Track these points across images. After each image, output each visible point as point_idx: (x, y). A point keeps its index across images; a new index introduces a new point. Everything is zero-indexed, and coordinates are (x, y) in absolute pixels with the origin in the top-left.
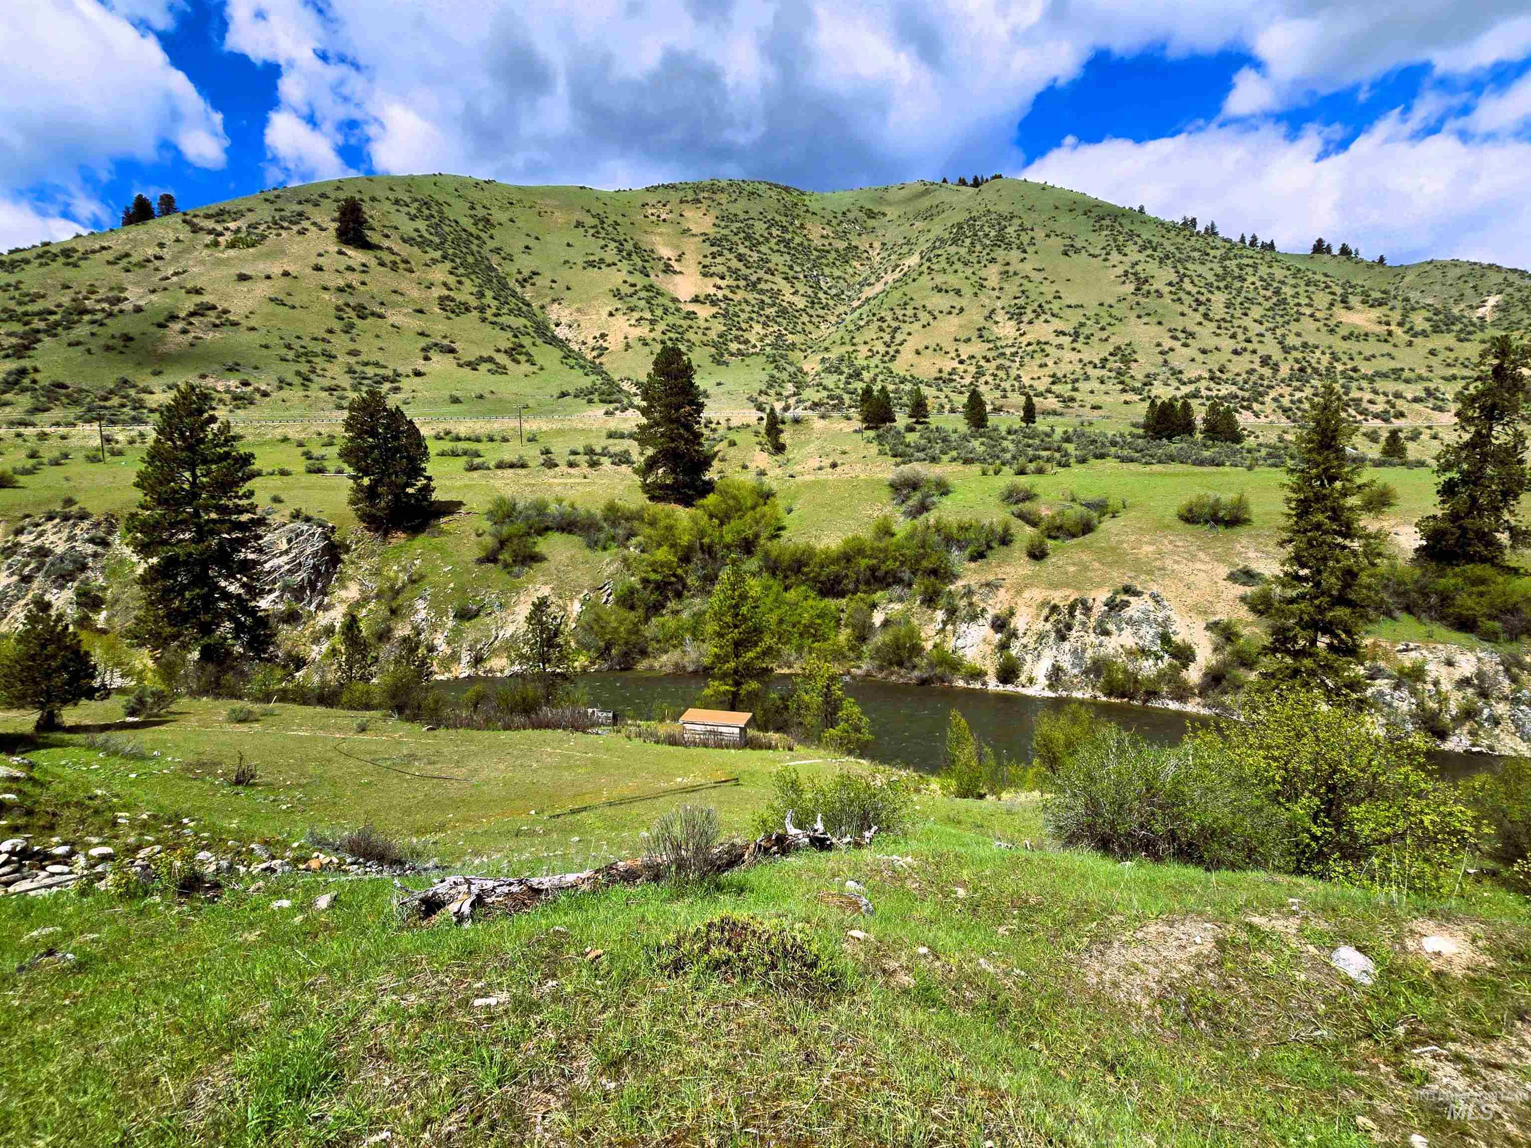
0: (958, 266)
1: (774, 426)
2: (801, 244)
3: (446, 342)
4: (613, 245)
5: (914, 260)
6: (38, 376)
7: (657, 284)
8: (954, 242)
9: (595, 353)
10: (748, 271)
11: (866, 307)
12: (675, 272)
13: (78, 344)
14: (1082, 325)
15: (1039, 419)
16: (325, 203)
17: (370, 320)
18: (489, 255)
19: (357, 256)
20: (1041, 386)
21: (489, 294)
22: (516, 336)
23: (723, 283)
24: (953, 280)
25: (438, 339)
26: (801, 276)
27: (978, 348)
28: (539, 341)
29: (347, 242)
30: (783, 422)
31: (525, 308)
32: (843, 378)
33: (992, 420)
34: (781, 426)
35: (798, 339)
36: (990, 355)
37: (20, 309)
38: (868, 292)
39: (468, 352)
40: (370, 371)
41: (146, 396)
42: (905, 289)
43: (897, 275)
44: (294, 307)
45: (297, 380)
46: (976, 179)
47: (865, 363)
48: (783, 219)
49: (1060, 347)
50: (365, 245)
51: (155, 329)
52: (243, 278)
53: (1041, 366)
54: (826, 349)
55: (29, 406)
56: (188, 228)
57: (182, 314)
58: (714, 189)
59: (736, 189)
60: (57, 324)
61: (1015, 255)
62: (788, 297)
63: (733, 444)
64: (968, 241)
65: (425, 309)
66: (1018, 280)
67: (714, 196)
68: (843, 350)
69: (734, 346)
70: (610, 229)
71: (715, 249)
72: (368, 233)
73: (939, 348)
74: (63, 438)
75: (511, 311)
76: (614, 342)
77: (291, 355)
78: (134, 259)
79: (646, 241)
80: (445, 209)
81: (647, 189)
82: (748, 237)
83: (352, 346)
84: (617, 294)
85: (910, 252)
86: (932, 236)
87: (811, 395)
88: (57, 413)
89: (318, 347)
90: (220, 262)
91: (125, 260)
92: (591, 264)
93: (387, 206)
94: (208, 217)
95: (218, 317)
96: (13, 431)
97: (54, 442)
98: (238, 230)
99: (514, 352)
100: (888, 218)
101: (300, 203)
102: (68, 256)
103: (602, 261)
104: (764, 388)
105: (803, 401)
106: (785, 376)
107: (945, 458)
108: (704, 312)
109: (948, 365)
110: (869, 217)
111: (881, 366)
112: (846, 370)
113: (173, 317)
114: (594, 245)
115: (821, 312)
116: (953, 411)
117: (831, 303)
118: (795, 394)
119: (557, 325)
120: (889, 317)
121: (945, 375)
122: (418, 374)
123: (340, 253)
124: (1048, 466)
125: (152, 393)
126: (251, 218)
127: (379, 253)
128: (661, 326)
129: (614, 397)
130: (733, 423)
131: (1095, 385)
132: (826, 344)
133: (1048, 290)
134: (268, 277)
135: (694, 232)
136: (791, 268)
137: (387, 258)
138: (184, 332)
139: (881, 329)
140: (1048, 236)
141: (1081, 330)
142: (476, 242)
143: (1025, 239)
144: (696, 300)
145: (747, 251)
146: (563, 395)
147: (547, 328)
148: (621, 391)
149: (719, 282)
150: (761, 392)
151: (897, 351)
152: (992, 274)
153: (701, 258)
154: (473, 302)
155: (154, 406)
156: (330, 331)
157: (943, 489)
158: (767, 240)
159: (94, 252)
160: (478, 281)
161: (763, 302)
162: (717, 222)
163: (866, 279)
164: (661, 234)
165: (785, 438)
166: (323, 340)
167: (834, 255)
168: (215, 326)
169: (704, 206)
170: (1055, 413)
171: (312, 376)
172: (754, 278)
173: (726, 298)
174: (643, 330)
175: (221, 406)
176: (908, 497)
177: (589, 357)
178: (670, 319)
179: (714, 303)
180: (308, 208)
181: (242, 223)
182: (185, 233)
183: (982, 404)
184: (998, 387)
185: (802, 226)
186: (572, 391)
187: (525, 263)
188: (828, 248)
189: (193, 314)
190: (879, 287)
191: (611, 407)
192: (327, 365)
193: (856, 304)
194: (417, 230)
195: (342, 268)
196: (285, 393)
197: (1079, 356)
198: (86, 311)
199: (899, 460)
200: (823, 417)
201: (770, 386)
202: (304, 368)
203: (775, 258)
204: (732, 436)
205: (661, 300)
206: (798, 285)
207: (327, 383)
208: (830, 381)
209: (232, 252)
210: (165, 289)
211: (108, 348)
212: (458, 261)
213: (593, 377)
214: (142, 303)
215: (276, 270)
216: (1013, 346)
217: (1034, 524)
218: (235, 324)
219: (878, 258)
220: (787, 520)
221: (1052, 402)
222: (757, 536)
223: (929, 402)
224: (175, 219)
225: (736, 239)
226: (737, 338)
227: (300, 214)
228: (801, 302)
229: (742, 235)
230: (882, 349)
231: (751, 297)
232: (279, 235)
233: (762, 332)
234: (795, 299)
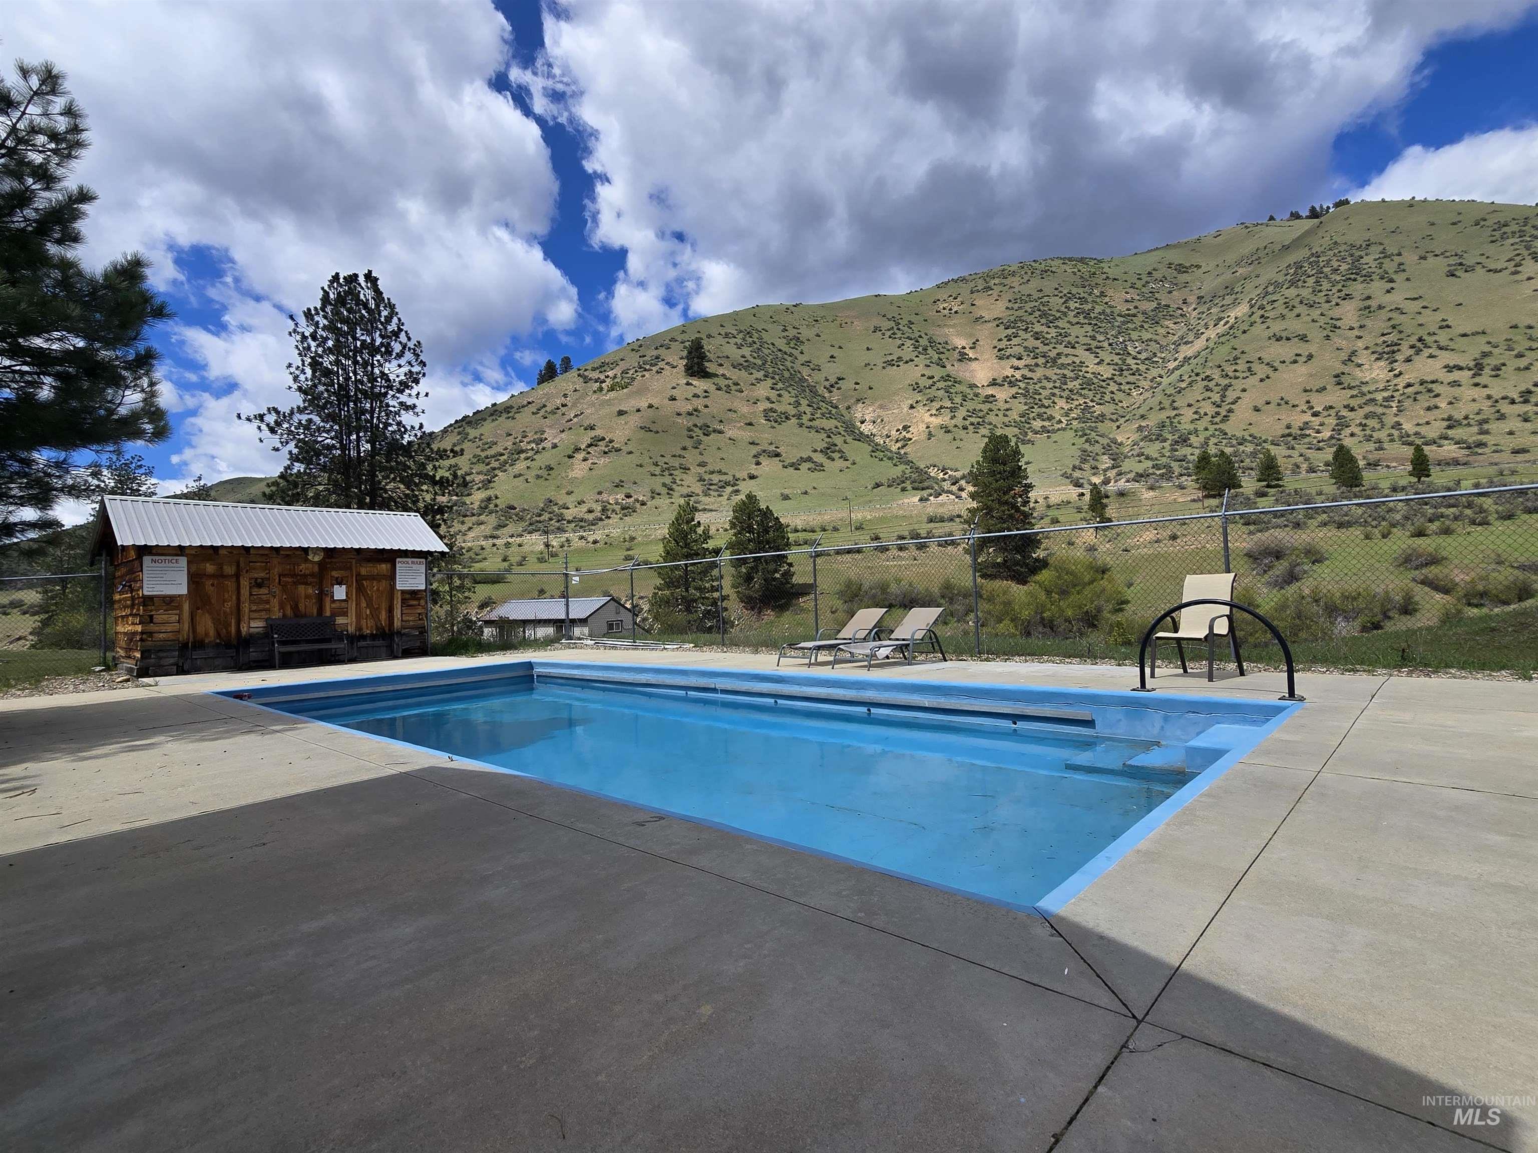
0: (1300, 309)
1: (1098, 502)
2: (1103, 312)
3: (772, 448)
4: (909, 343)
5: (1242, 310)
6: (498, 502)
7: (953, 374)
8: (1293, 283)
9: (899, 445)
10: (1046, 348)
11: (1186, 368)
12: (970, 359)
13: (520, 475)
14: (1485, 355)
15: (1434, 470)
16: (674, 345)
17: (713, 436)
18: (801, 368)
19: (700, 385)
20: (1432, 432)
21: (804, 402)
22: (829, 437)
23: (1020, 364)
24: (1295, 326)
25: (765, 446)
26: (1106, 344)
27: (1337, 397)
28: (849, 439)
29: (692, 375)
30: (1107, 497)
31: (834, 411)
32: (1167, 444)
33: (1368, 476)
34: (1105, 501)
35: (1108, 409)
36: (1354, 403)
37: (483, 455)
38: (1186, 351)
39: (791, 456)
40: (716, 478)
41: (564, 511)
42: (1234, 342)
43: (1221, 329)
44: (658, 432)
45: (664, 491)
46: (1313, 209)
47: (1191, 427)
48: (1081, 290)
49: (1455, 384)
50: (705, 374)
51: (567, 459)
52: (621, 413)
53: (1429, 409)
54: (1143, 417)
55: (495, 524)
56: (581, 380)
57: (583, 447)
58: (1004, 274)
59: (1028, 269)
60: (506, 462)
61: (1377, 287)
62: (1092, 368)
63: (1055, 521)
64: (1311, 281)
65: (754, 421)
66: (1384, 314)
67: (1005, 281)
68: (1163, 415)
69: (1037, 424)
70: (906, 329)
71: (1010, 331)
72: (707, 364)
73: (1283, 402)
74: (520, 545)
75: (823, 414)
76: (917, 432)
77: (657, 470)
78: (548, 409)
79: (940, 334)
80: (764, 335)
81: (938, 286)
82: (1044, 315)
83: (700, 459)
84: (916, 388)
85: (1236, 303)
86: (1263, 280)
87: (1131, 465)
88: (511, 528)
89: (676, 463)
90: (604, 404)
91: (543, 410)
92: (890, 363)
93: (720, 340)
94: (594, 369)
95: (607, 446)
96: (491, 541)
97: (515, 549)
98: (615, 377)
99: (829, 451)
100: (1203, 269)
101: (656, 348)
102: (509, 412)
103: (900, 359)
104: (1077, 463)
105: (1125, 473)
106: (1097, 448)
107: (1313, 523)
108: (1002, 394)
109: (1298, 419)
110: (1180, 272)
111: (1212, 428)
112: (1170, 437)
113: (577, 450)
114: (891, 345)
115: (1131, 379)
116: (1312, 470)
117: (1142, 368)
118: (1113, 467)
119: (862, 422)
120: (1216, 374)
121: (1295, 431)
122: (752, 477)
123: (688, 384)
124: (1454, 526)
125: (568, 508)
126: (623, 366)
127: (716, 380)
128: (962, 413)
129: (926, 484)
130: (1053, 500)
131: (1515, 424)
132: (1141, 411)
133: (1431, 320)
134: (638, 410)
135: (987, 318)
136: (1093, 338)
137: (722, 382)
138: (585, 460)
139: (1208, 389)
140: (1424, 258)
141: (1486, 361)
142: (789, 359)
143: (1390, 266)
144: (994, 383)
145: (1044, 329)
146: (878, 485)
147: (854, 426)
148: (929, 477)
149: (1016, 363)
150: (1074, 468)
151: (1230, 411)
152: (1349, 312)
153: (995, 342)
154: (792, 411)
155: (571, 518)
156: (684, 449)
157: (1316, 556)
158: (1065, 314)
159: (523, 407)
160: (793, 393)
161: (1064, 376)
162: (1010, 305)
163: (1182, 338)
164: (953, 326)
165: (1110, 512)
166: (680, 456)
167: (1141, 317)
168: (605, 453)
169: (995, 293)
170: (1456, 462)
171: (674, 486)
172: (1053, 354)
173: (1025, 377)
174: (945, 419)
175: (613, 515)
176: (1270, 567)
177: (894, 448)
178: (970, 405)
179: (1012, 384)
180: (662, 352)
181: (617, 371)
182: (579, 384)
183: (1352, 460)
184: (1369, 438)
185: (1102, 294)
186: (884, 481)
187: (831, 371)
188: (1133, 311)
189: (590, 446)
190: (1200, 344)
191: (925, 493)
192: (684, 476)
193: (1172, 365)
194: (743, 357)
195: (690, 397)
196: (657, 501)
197: (1487, 391)
198: (522, 451)
199: (1252, 528)
200: (1152, 488)
201: (1084, 461)
202: (668, 480)
203: (1075, 331)
204: (1053, 513)
205: (959, 388)
206: (1102, 354)
207: (685, 491)
208: (1153, 449)
209: (612, 394)
210: (570, 429)
211: (538, 477)
212: (777, 377)
213: (902, 467)
214: (555, 441)
215: (644, 404)
216: (1385, 389)
217: (1446, 591)
218: (618, 450)
219: (1195, 313)
220: (1129, 594)
221: (1449, 450)
222: (1099, 610)
223: (1280, 461)
224: (572, 374)
225: (1031, 318)
226: (1040, 415)
227: (657, 358)
228: (1106, 372)
229: (1037, 314)
230: (1211, 410)
231: (1051, 373)
232: (643, 376)
233: (1066, 407)
234: (1100, 369)
